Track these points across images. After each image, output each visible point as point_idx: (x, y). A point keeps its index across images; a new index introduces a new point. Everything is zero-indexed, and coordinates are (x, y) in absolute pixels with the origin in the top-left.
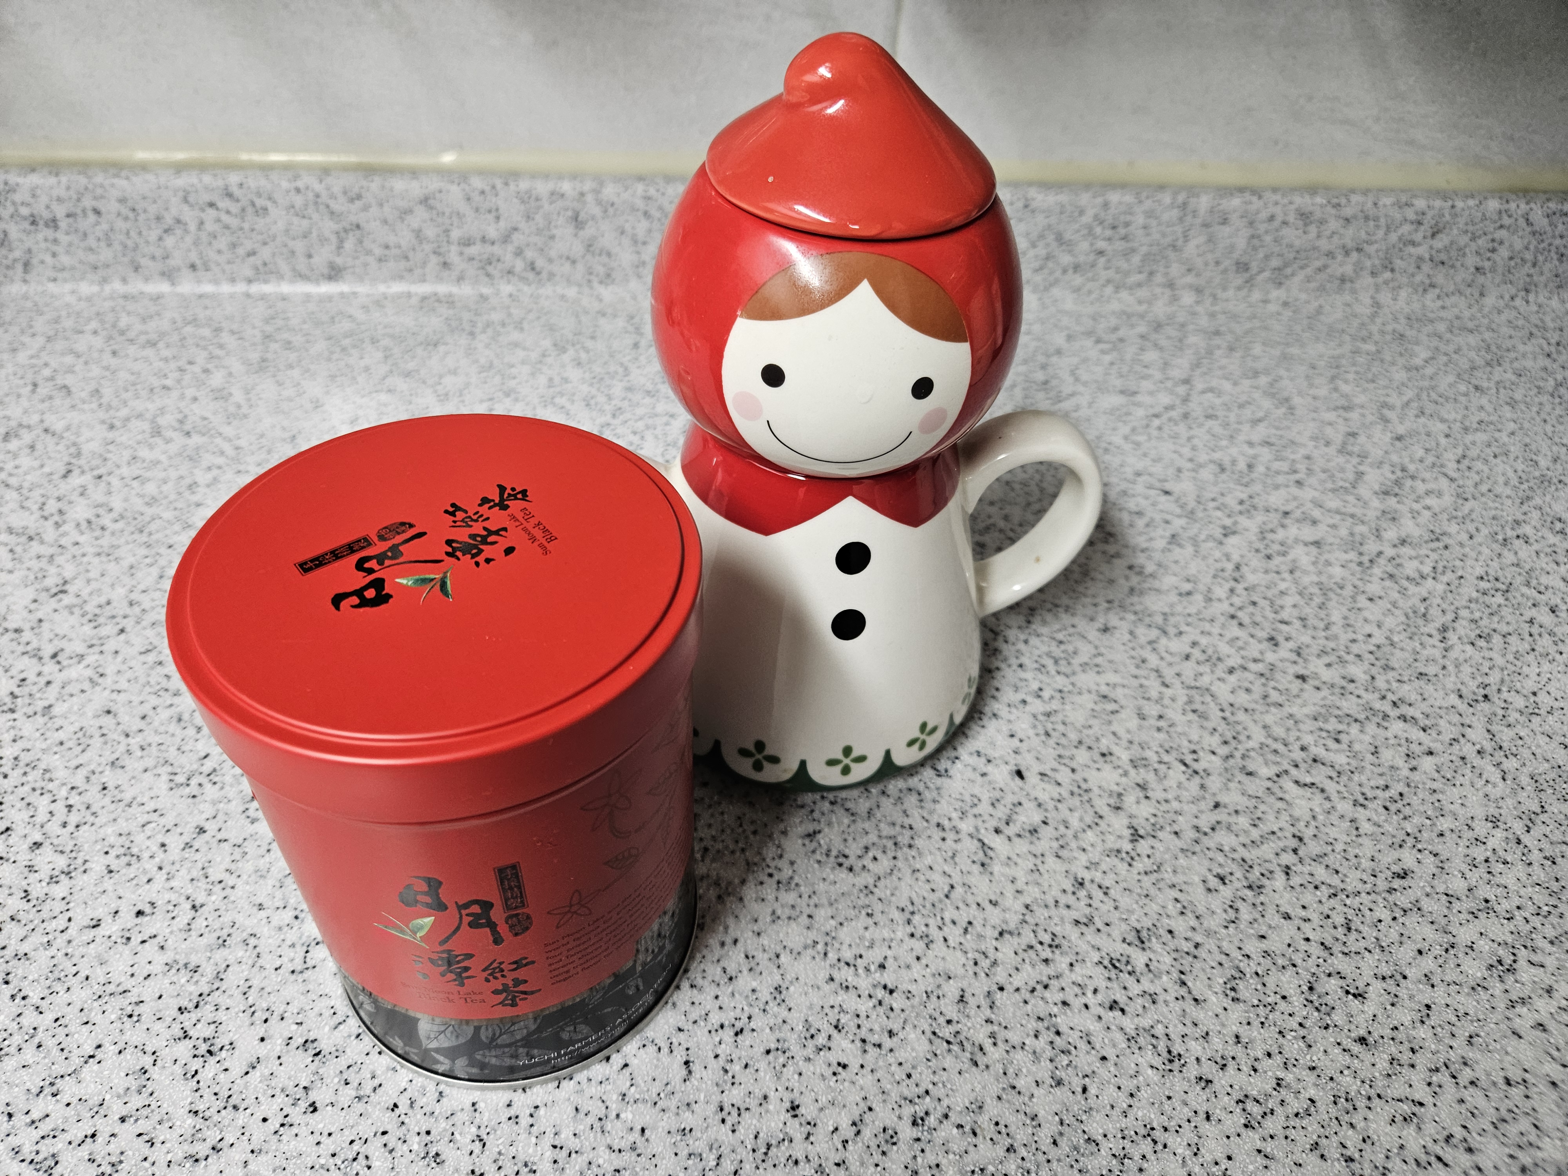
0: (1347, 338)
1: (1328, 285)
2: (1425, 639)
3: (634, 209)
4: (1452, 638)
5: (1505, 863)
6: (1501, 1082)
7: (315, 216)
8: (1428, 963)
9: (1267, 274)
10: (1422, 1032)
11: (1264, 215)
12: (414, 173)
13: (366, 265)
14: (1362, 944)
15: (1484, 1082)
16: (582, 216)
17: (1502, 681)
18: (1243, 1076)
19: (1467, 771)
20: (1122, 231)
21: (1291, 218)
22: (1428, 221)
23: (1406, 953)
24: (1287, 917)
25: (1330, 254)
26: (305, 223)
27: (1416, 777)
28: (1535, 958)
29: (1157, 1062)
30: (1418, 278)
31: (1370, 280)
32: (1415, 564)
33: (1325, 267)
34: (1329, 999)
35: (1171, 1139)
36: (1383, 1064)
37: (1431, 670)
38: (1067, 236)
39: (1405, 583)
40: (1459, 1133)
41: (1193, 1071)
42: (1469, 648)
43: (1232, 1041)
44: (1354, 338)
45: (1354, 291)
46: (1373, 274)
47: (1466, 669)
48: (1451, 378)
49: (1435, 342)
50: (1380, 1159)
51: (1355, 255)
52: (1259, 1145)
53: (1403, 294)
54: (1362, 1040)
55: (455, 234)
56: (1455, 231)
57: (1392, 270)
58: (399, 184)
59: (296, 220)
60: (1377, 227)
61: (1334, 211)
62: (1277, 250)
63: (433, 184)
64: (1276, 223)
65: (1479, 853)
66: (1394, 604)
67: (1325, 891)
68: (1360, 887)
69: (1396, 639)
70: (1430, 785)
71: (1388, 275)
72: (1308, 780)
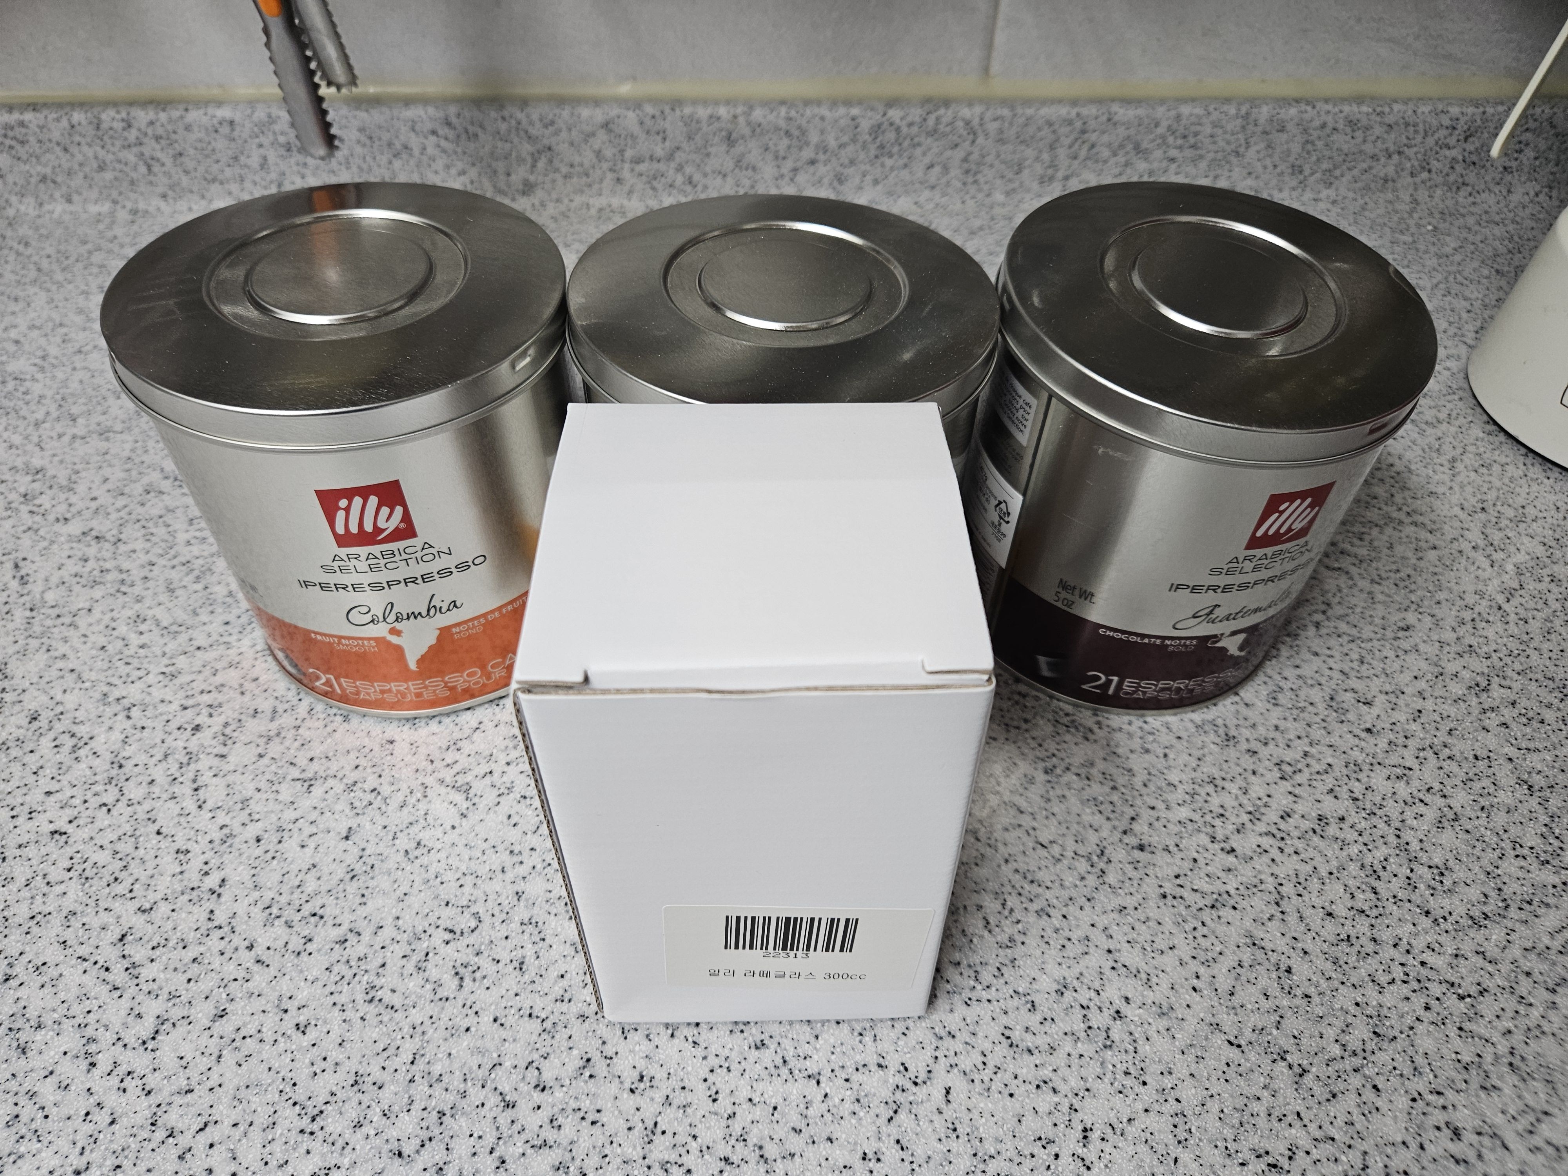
0: (1387, 230)
1: (1373, 185)
2: (1437, 467)
3: (777, 129)
4: (1460, 466)
5: (1488, 622)
6: (1471, 758)
7: (516, 140)
8: (1422, 685)
9: (1318, 175)
10: (1414, 726)
11: (1317, 123)
12: (597, 102)
13: (554, 181)
14: (1372, 672)
15: (1458, 756)
16: (734, 136)
17: (1498, 498)
18: (1280, 750)
19: (1463, 561)
20: (1192, 140)
21: (1341, 126)
22: (1461, 126)
23: (1407, 677)
24: (1316, 654)
25: (1374, 157)
26: (508, 146)
27: (1422, 564)
28: (1504, 683)
29: (1218, 740)
30: (1452, 178)
31: (1409, 180)
32: (1434, 411)
33: (1370, 168)
34: (1345, 706)
35: (1227, 785)
36: (1383, 744)
37: (1441, 490)
38: (1144, 145)
39: (1424, 426)
40: (1437, 786)
41: (1244, 746)
42: (1473, 474)
43: (1272, 728)
44: (1393, 230)
45: (1395, 190)
46: (1412, 174)
47: (1469, 489)
48: (1476, 264)
49: (1465, 234)
50: (1378, 800)
51: (1396, 157)
52: (1290, 789)
53: (1439, 192)
54: (1369, 730)
55: (629, 153)
56: (1486, 135)
57: (1430, 171)
58: (585, 112)
59: (500, 144)
60: (1416, 132)
61: (1378, 119)
62: (1327, 153)
63: (615, 111)
64: (1328, 130)
65: (1467, 615)
66: (1414, 442)
67: (1346, 638)
68: (1373, 635)
69: (1413, 467)
70: (1432, 569)
71: (1425, 175)
72: (1336, 565)
